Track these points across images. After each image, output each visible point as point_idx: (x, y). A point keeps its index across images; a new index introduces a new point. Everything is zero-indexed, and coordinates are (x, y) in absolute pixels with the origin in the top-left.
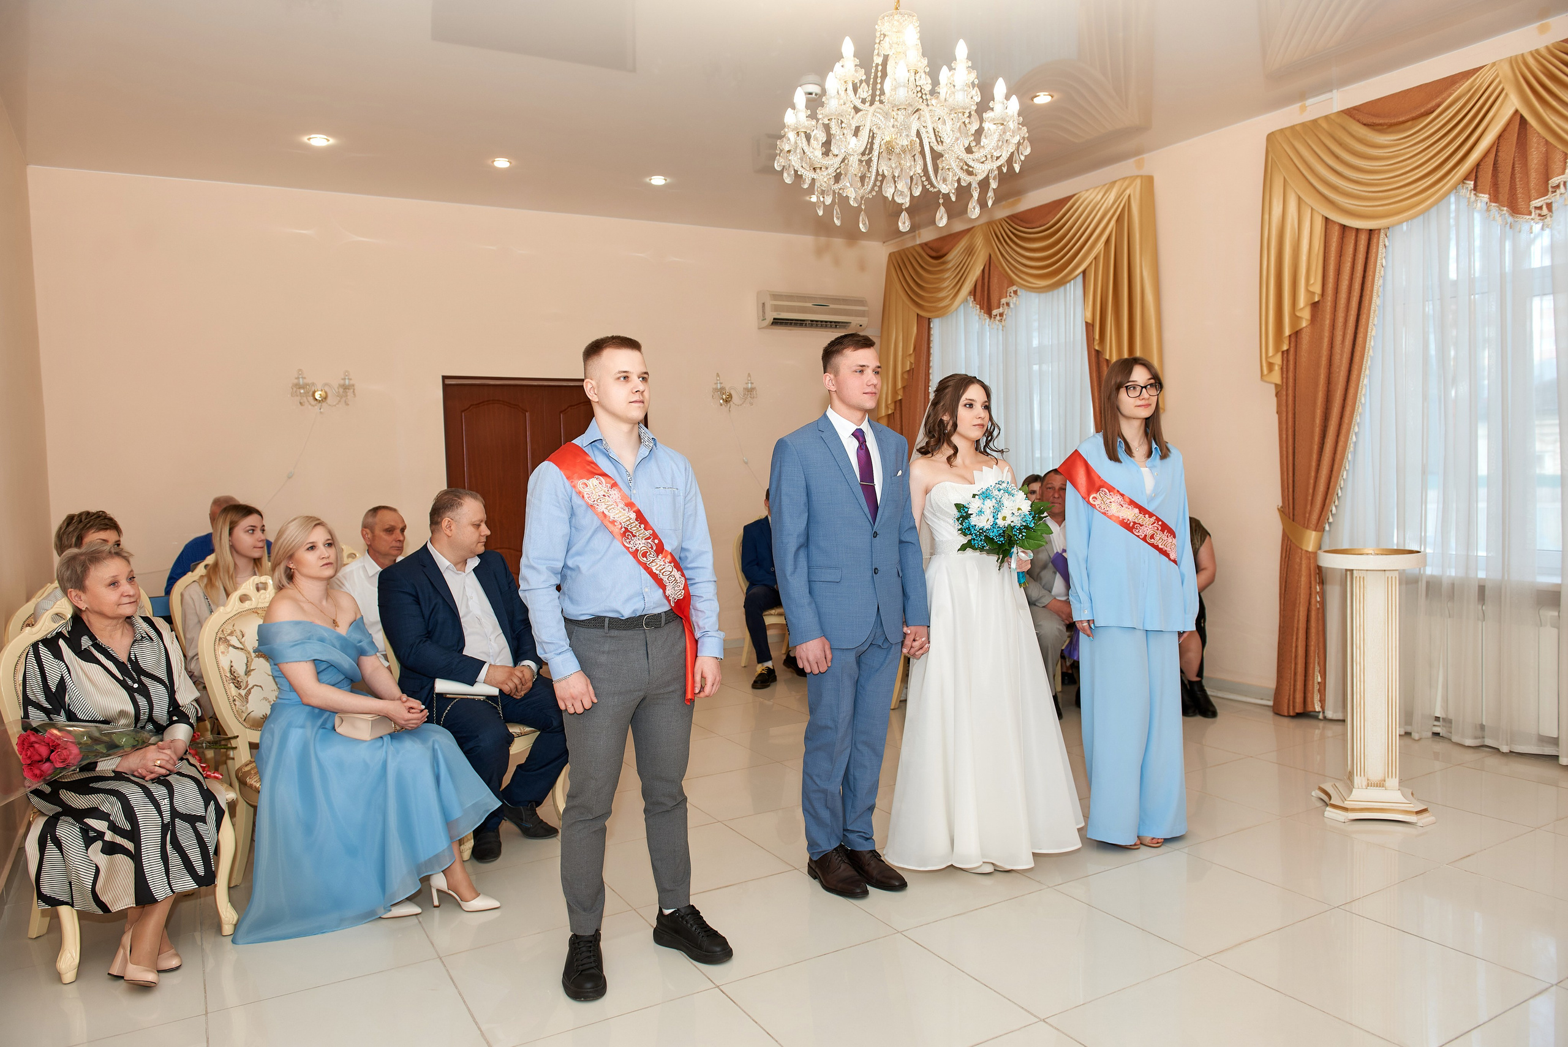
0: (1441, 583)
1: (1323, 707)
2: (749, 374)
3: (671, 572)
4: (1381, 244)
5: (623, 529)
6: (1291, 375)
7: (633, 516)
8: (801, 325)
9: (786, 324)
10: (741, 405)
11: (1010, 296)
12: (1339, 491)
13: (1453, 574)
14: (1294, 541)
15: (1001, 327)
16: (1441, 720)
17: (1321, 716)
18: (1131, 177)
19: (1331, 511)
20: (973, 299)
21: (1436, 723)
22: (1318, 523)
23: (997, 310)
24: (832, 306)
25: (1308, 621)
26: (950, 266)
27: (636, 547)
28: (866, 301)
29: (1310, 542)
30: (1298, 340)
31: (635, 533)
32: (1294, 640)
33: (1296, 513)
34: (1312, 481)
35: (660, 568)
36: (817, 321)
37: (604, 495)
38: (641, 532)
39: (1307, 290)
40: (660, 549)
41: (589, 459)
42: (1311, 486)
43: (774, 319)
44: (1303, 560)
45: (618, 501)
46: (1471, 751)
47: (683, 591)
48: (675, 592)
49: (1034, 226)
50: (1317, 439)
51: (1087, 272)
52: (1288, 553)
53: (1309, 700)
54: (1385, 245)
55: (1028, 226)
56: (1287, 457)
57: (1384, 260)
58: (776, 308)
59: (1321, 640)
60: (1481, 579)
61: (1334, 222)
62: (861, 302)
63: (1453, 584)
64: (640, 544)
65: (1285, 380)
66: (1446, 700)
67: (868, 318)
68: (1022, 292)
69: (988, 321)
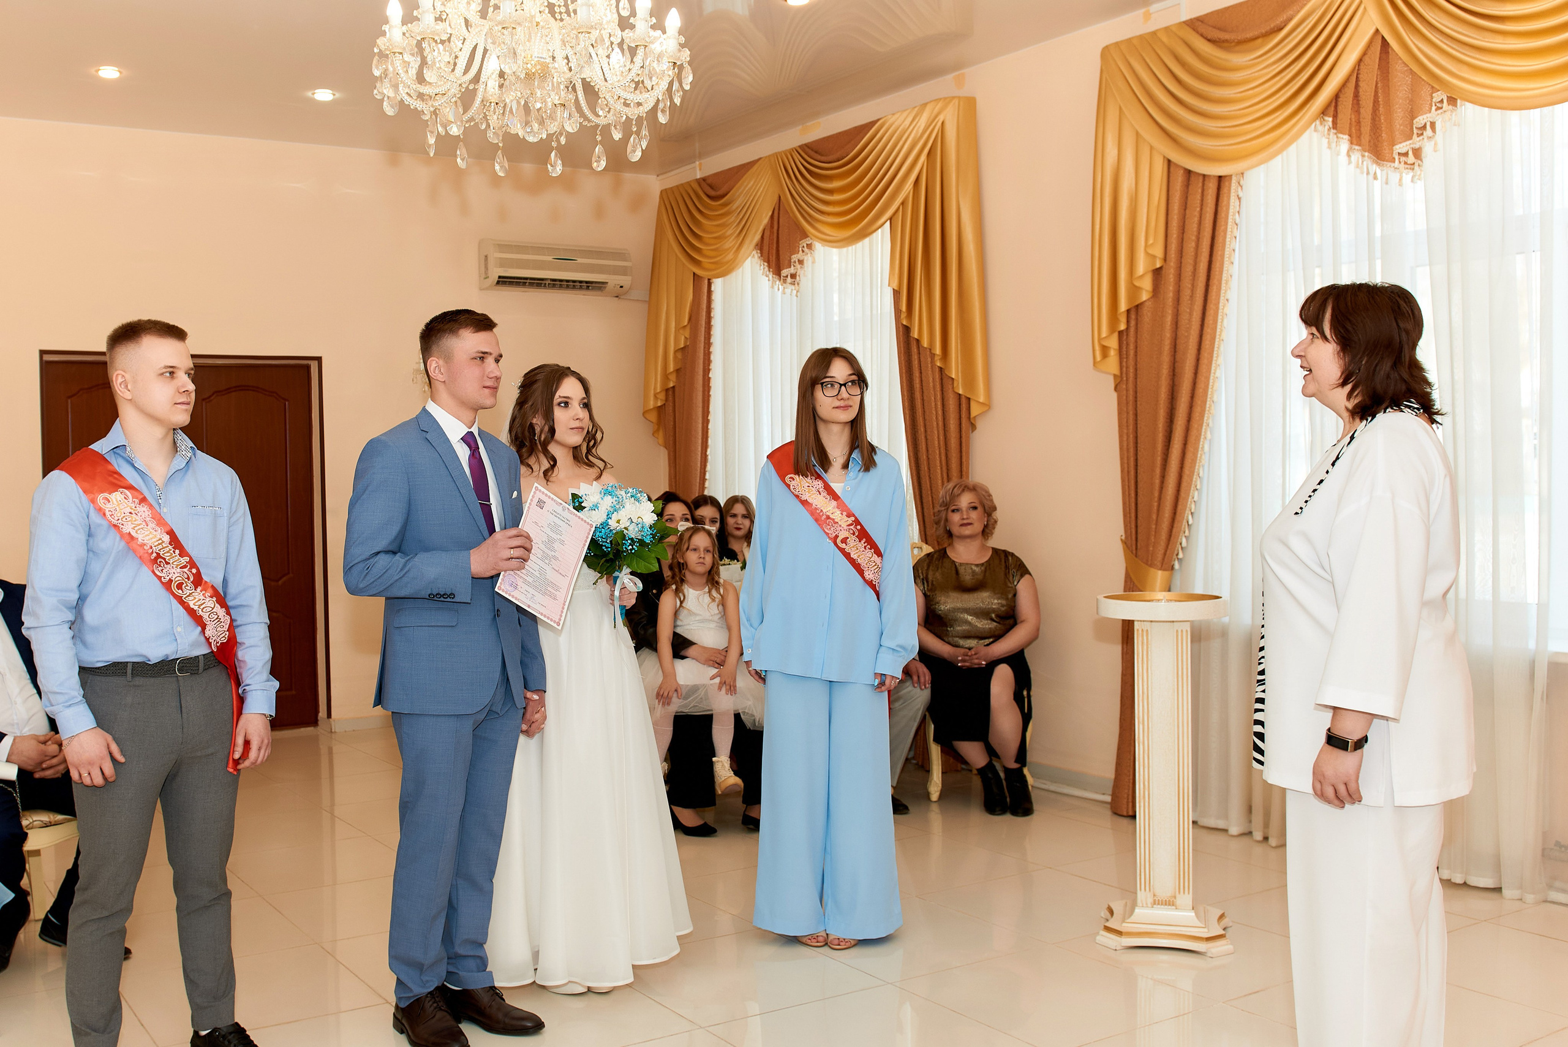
3: (213, 609)
4: (1233, 194)
6: (1131, 362)
11: (803, 251)
12: (1190, 515)
15: (795, 292)
18: (945, 98)
19: (1180, 543)
20: (759, 255)
22: (1165, 559)
23: (788, 270)
24: (582, 261)
26: (732, 209)
28: (631, 255)
30: (1138, 317)
33: (1140, 545)
39: (1147, 253)
42: (1155, 510)
47: (227, 633)
48: (217, 633)
49: (830, 159)
51: (894, 219)
54: (1238, 196)
55: (823, 159)
56: (1129, 471)
57: (1237, 216)
58: (502, 263)
61: (1177, 166)
62: (623, 256)
67: (631, 277)
68: (818, 246)
69: (777, 282)
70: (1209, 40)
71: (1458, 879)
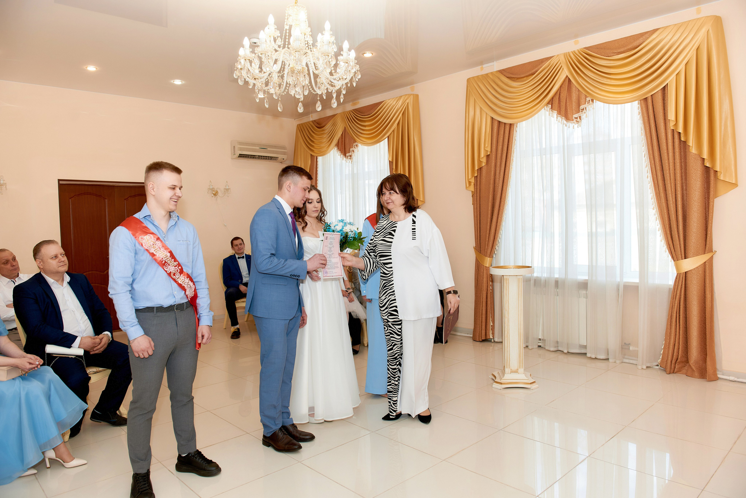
0: (541, 280)
1: (493, 337)
2: (227, 181)
3: (188, 283)
4: (515, 130)
5: (164, 262)
6: (478, 187)
7: (169, 254)
8: (254, 158)
9: (246, 157)
10: (223, 197)
11: (354, 147)
12: (499, 239)
13: (546, 276)
14: (480, 262)
15: (351, 162)
16: (541, 340)
17: (493, 341)
18: (409, 94)
19: (496, 249)
20: (337, 148)
21: (539, 341)
22: (490, 254)
23: (348, 154)
24: (269, 149)
25: (487, 298)
26: (326, 132)
27: (170, 271)
28: (286, 147)
29: (487, 262)
30: (481, 172)
31: (170, 263)
32: (481, 307)
33: (481, 250)
34: (488, 235)
35: (183, 281)
36: (261, 156)
37: (153, 244)
38: (173, 263)
39: (485, 149)
40: (181, 272)
41: (144, 225)
42: (487, 237)
43: (240, 154)
44: (484, 271)
45: (160, 247)
46: (554, 353)
47: (194, 292)
48: (190, 293)
49: (365, 114)
50: (489, 216)
51: (389, 137)
52: (478, 268)
53: (487, 333)
55: (362, 114)
56: (477, 224)
57: (516, 137)
58: (241, 149)
59: (492, 306)
60: (557, 278)
61: (495, 120)
62: (284, 148)
63: (546, 280)
64: (171, 269)
65: (476, 190)
66: (543, 331)
67: (287, 156)
68: (360, 145)
69: (344, 159)
70: (507, 77)
71: (593, 357)
